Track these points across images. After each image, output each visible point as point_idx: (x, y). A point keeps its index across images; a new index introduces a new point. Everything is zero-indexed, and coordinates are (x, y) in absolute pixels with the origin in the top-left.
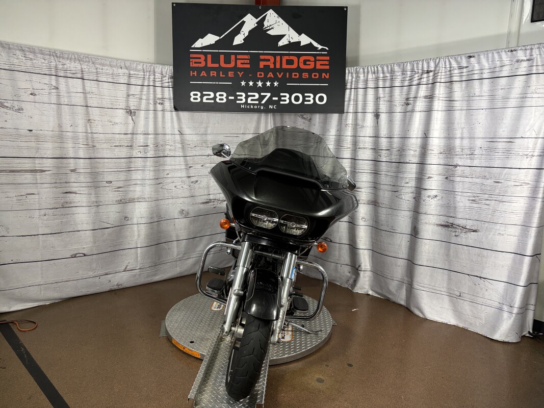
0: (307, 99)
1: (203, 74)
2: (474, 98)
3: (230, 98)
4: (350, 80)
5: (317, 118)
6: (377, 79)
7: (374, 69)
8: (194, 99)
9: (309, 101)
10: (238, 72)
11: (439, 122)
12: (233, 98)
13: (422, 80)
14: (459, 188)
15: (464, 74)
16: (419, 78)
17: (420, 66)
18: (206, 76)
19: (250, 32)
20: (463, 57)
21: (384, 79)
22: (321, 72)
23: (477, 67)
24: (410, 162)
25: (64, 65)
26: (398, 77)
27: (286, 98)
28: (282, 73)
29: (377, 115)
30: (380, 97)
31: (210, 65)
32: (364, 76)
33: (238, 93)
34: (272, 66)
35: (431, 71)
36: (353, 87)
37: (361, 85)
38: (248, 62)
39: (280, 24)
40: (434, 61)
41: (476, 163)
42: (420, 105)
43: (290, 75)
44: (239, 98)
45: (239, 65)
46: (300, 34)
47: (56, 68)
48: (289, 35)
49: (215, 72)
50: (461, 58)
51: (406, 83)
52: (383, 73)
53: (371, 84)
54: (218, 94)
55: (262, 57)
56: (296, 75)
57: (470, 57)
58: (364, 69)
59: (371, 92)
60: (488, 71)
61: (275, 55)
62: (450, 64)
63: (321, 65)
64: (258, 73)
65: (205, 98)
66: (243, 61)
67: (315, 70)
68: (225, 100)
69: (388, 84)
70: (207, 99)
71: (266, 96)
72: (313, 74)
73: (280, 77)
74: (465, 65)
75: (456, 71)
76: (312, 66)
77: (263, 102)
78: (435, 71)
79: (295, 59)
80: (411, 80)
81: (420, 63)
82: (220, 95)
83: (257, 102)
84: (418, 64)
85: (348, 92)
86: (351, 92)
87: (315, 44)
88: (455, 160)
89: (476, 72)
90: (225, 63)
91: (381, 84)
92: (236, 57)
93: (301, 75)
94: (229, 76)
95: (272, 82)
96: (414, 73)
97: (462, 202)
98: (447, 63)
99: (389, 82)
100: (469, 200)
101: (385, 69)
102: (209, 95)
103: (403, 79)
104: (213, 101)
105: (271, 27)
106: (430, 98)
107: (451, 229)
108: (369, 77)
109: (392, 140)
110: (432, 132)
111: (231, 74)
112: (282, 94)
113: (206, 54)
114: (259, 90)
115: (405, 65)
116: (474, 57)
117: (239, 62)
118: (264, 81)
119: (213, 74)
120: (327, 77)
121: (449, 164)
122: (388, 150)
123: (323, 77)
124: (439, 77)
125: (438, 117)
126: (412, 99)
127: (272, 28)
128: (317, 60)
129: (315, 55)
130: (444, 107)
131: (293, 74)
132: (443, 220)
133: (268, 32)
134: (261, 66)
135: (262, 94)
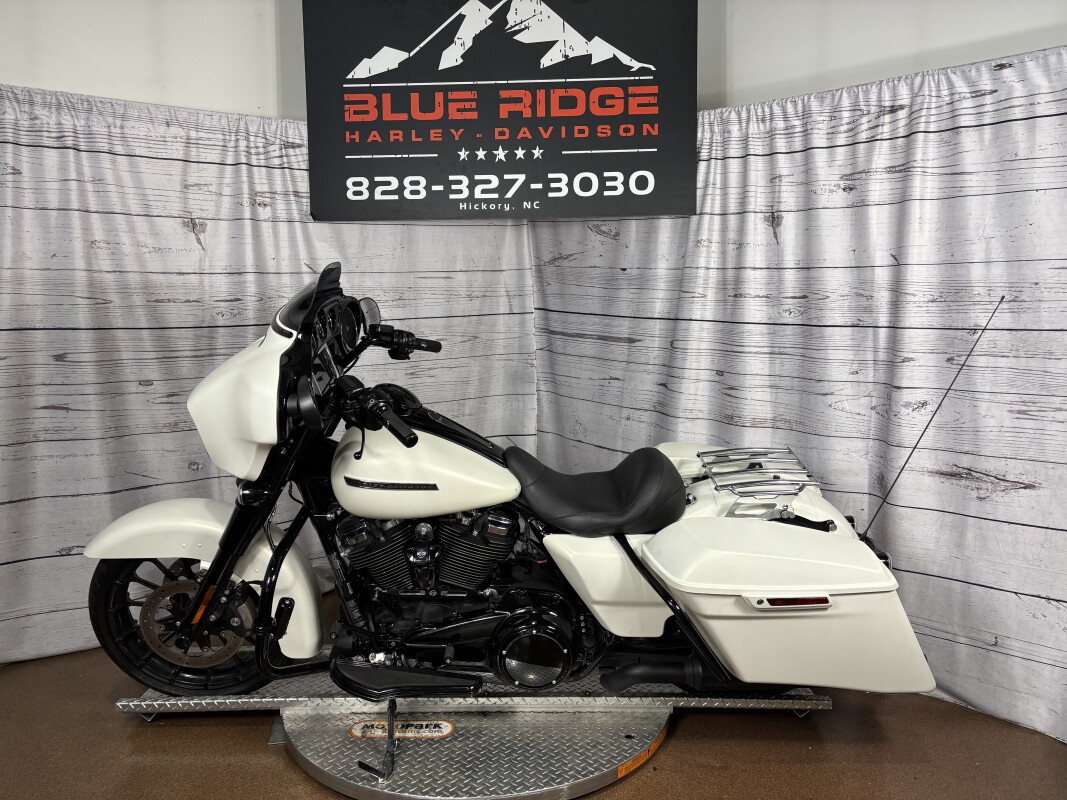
0: (608, 184)
1: (375, 136)
2: (1015, 165)
3: (434, 188)
4: (706, 141)
5: (633, 227)
6: (771, 135)
7: (763, 112)
8: (356, 193)
9: (615, 188)
10: (453, 131)
11: (927, 227)
12: (441, 188)
13: (880, 129)
14: (983, 382)
15: (987, 108)
16: (872, 124)
17: (873, 97)
18: (380, 140)
19: (476, 38)
20: (983, 68)
21: (789, 132)
22: (639, 120)
23: (1019, 90)
24: (861, 324)
25: (36, 118)
26: (820, 126)
27: (561, 185)
28: (551, 128)
29: (774, 219)
30: (780, 176)
31: (388, 116)
32: (740, 130)
33: (451, 178)
34: (527, 114)
35: (902, 107)
36: (713, 156)
37: (735, 150)
38: (474, 106)
39: (544, 17)
40: (909, 82)
41: (1026, 320)
42: (879, 188)
43: (570, 132)
44: (454, 187)
45: (454, 115)
46: (589, 38)
47: (16, 127)
48: (566, 42)
49: (400, 132)
50: (978, 70)
51: (841, 139)
52: (786, 118)
53: (757, 147)
54: (407, 181)
55: (504, 94)
56: (581, 132)
57: (1002, 67)
58: (739, 113)
59: (757, 167)
60: (1049, 97)
61: (532, 88)
62: (951, 86)
63: (639, 105)
64: (497, 130)
65: (379, 190)
66: (461, 105)
67: (625, 117)
68: (423, 194)
69: (798, 144)
70: (384, 193)
71: (515, 181)
72: (622, 127)
73: (546, 136)
74: (989, 87)
75: (967, 103)
76: (618, 110)
77: (509, 195)
78: (911, 106)
79: (579, 94)
80: (853, 129)
81: (874, 89)
82: (413, 183)
83: (496, 196)
84: (867, 92)
85: (702, 166)
86: (708, 167)
87: (625, 59)
88: (972, 315)
89: (1016, 102)
90: (421, 111)
91: (781, 144)
92: (446, 96)
93: (593, 131)
94: (432, 139)
95: (529, 147)
96: (859, 113)
97: (994, 418)
98: (944, 86)
99: (800, 139)
100: (1010, 411)
101: (790, 108)
102: (389, 183)
103: (831, 130)
104: (396, 197)
105: (523, 26)
106: (903, 170)
107: (967, 483)
108: (751, 131)
109: (813, 273)
110: (910, 251)
111: (435, 135)
112: (551, 176)
113: (378, 92)
114: (499, 169)
115: (837, 97)
116: (1010, 65)
117: (452, 107)
118: (510, 147)
119: (396, 135)
120: (655, 132)
121: (955, 325)
122: (805, 297)
123: (645, 133)
124: (923, 119)
125: (925, 218)
126: (857, 176)
127: (527, 28)
128: (631, 95)
129: (624, 85)
130: (936, 191)
131: (577, 128)
132: (943, 461)
133: (516, 38)
134: (503, 114)
135: (506, 177)
